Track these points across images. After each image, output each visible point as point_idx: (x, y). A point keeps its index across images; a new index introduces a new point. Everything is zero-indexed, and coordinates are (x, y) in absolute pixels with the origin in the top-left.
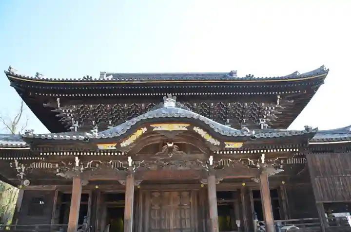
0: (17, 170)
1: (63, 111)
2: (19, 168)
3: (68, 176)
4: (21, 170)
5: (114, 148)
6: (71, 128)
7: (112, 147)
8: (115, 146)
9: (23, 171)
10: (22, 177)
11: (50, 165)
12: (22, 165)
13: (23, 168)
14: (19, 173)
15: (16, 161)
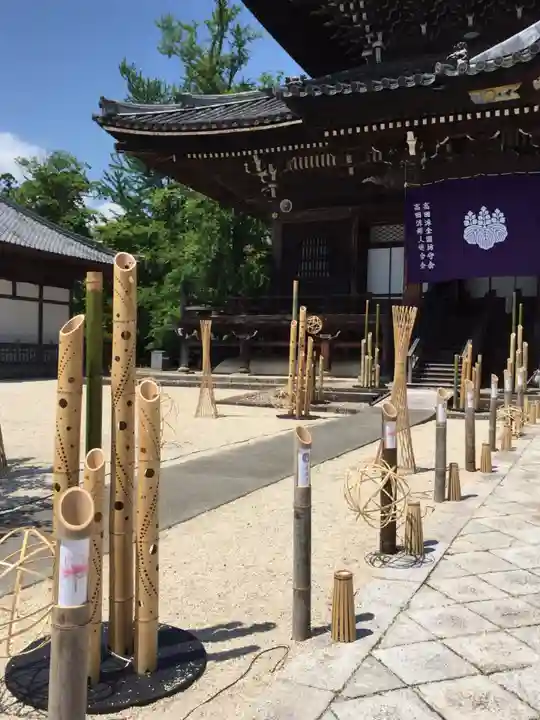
0: (260, 178)
1: (342, 8)
2: (265, 173)
3: (392, 183)
4: (268, 178)
5: (515, 96)
6: (365, 54)
7: (508, 93)
8: (517, 91)
9: (273, 178)
10: (273, 195)
11: (331, 158)
12: (270, 166)
13: (273, 173)
14: (266, 185)
15: (255, 158)
